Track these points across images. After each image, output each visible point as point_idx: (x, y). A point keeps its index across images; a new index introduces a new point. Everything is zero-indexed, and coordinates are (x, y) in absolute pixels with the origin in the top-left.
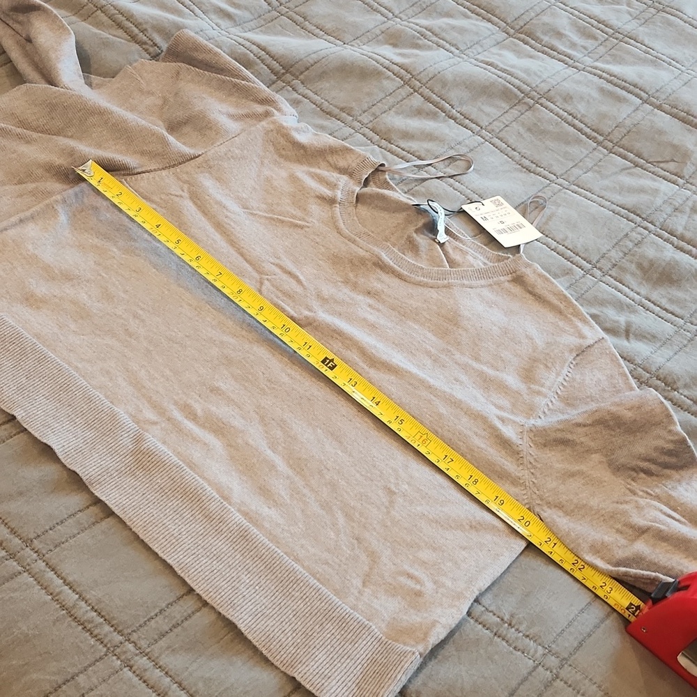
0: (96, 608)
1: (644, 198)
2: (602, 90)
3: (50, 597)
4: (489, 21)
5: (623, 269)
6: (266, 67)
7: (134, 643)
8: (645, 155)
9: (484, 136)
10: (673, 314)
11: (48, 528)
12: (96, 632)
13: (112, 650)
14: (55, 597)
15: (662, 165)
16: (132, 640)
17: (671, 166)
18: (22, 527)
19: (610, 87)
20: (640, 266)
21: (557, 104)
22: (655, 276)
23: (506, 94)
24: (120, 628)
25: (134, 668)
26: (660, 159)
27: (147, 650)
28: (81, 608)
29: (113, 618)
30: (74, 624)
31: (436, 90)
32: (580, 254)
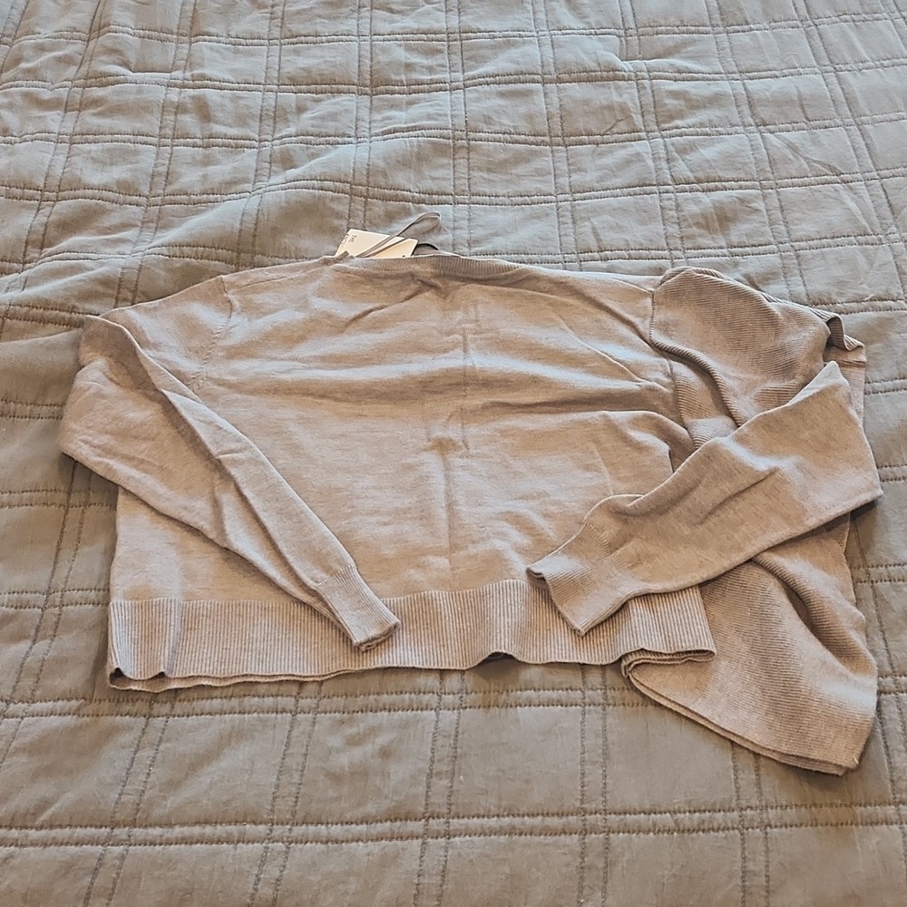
0: (692, 809)
1: (636, 167)
2: (502, 95)
3: (651, 834)
4: (340, 92)
5: (691, 237)
6: (217, 262)
7: (749, 807)
8: (595, 130)
9: (462, 201)
10: (762, 245)
11: (579, 788)
12: (716, 826)
13: (743, 827)
14: (656, 829)
15: (615, 130)
16: (744, 807)
17: (623, 126)
18: (563, 805)
19: (504, 88)
20: (698, 224)
21: (485, 130)
22: (716, 224)
23: (439, 150)
24: (727, 807)
25: (773, 823)
26: (609, 127)
27: (764, 803)
28: (683, 819)
29: (714, 804)
30: (694, 835)
31: (383, 184)
32: (650, 247)
